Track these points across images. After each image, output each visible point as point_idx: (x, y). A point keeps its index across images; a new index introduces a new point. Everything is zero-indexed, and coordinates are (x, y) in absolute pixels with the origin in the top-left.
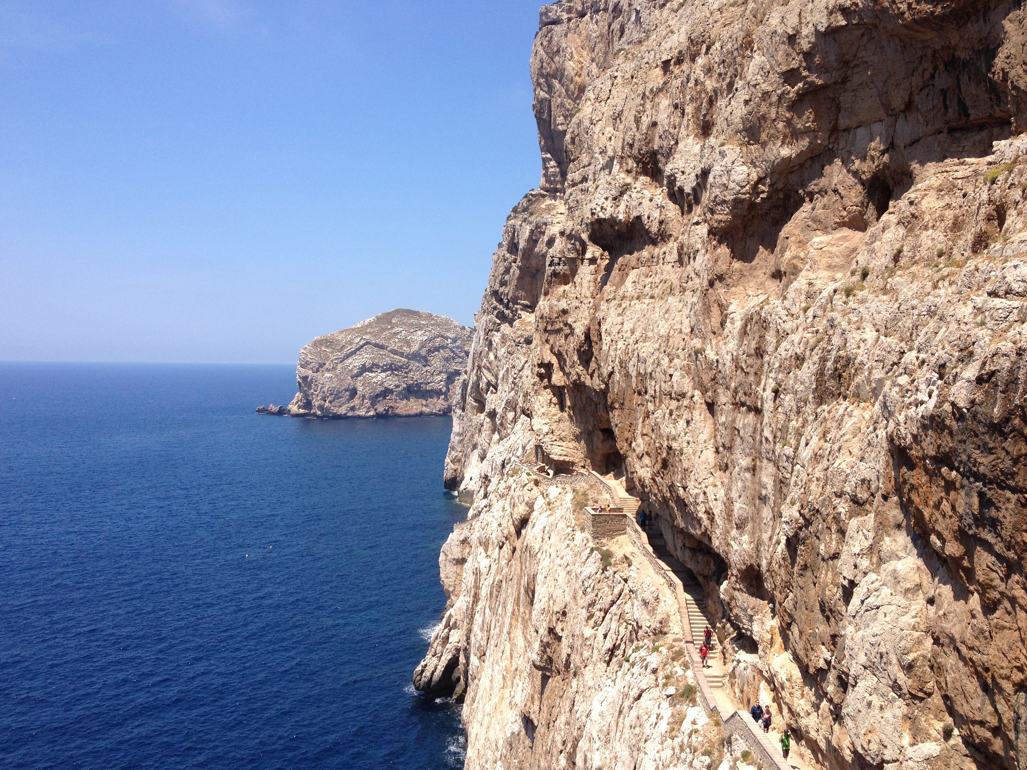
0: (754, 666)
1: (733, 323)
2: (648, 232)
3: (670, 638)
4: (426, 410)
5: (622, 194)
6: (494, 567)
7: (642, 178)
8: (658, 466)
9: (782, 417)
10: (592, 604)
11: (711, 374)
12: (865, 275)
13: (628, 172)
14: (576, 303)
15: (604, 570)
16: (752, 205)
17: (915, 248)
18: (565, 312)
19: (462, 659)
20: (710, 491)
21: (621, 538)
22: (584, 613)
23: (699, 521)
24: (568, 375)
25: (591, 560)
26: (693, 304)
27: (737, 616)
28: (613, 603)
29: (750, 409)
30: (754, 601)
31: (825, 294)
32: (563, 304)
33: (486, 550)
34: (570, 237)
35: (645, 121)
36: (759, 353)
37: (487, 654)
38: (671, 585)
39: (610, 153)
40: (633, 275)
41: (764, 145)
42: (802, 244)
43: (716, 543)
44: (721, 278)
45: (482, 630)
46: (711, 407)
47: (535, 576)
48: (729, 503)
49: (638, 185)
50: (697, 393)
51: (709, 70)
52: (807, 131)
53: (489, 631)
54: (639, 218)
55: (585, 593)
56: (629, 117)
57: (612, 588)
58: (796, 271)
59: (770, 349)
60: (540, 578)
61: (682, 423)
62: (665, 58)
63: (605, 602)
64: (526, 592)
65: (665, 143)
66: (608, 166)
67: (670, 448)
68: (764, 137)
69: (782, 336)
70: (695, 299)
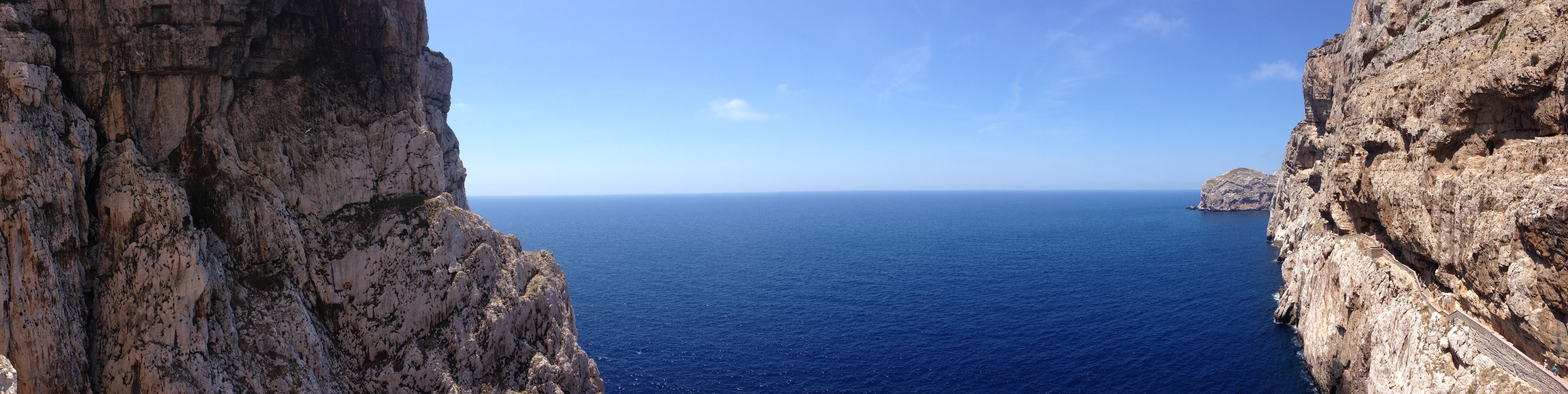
0: (1452, 297)
1: (1439, 183)
2: (1390, 147)
3: (1414, 291)
4: (1252, 208)
5: (1378, 132)
6: (1312, 271)
7: (1386, 127)
8: (1407, 231)
9: (1463, 215)
10: (1373, 282)
11: (1430, 200)
12: (1493, 172)
13: (1380, 124)
14: (1351, 170)
15: (1378, 269)
16: (1444, 144)
17: (1511, 166)
18: (1347, 174)
19: (1295, 307)
20: (1431, 239)
21: (1382, 258)
22: (1370, 286)
23: (1426, 250)
24: (1348, 198)
25: (1372, 266)
26: (1420, 176)
27: (1442, 281)
28: (1382, 281)
29: (1448, 212)
30: (1450, 275)
31: (1477, 176)
32: (1346, 171)
33: (1307, 265)
34: (1347, 145)
35: (1387, 107)
36: (1452, 194)
37: (1311, 305)
38: (1410, 272)
39: (1371, 116)
40: (1383, 162)
41: (1449, 125)
42: (1464, 159)
43: (1433, 257)
44: (1432, 167)
45: (1307, 295)
46: (1429, 211)
47: (1338, 274)
48: (1439, 244)
49: (1385, 130)
50: (1423, 206)
51: (1421, 95)
52: (1466, 123)
53: (1311, 296)
54: (1386, 142)
55: (1370, 278)
56: (1379, 104)
57: (1381, 276)
58: (1463, 168)
59: (1457, 193)
60: (1341, 274)
61: (1418, 217)
62: (1395, 85)
63: (1379, 281)
64: (1333, 280)
65: (1396, 116)
66: (1371, 121)
67: (1413, 225)
68: (1449, 123)
69: (1461, 189)
70: (1421, 174)
